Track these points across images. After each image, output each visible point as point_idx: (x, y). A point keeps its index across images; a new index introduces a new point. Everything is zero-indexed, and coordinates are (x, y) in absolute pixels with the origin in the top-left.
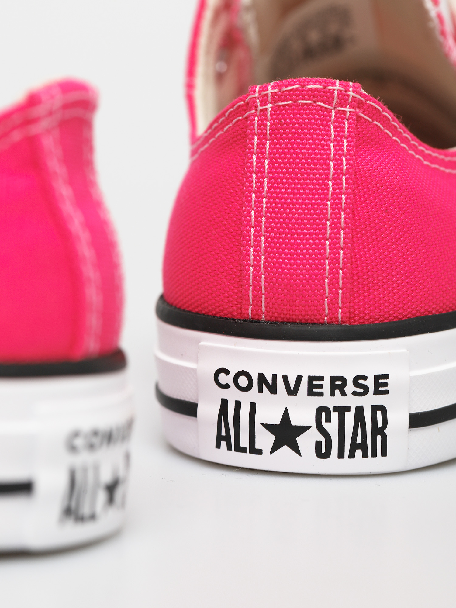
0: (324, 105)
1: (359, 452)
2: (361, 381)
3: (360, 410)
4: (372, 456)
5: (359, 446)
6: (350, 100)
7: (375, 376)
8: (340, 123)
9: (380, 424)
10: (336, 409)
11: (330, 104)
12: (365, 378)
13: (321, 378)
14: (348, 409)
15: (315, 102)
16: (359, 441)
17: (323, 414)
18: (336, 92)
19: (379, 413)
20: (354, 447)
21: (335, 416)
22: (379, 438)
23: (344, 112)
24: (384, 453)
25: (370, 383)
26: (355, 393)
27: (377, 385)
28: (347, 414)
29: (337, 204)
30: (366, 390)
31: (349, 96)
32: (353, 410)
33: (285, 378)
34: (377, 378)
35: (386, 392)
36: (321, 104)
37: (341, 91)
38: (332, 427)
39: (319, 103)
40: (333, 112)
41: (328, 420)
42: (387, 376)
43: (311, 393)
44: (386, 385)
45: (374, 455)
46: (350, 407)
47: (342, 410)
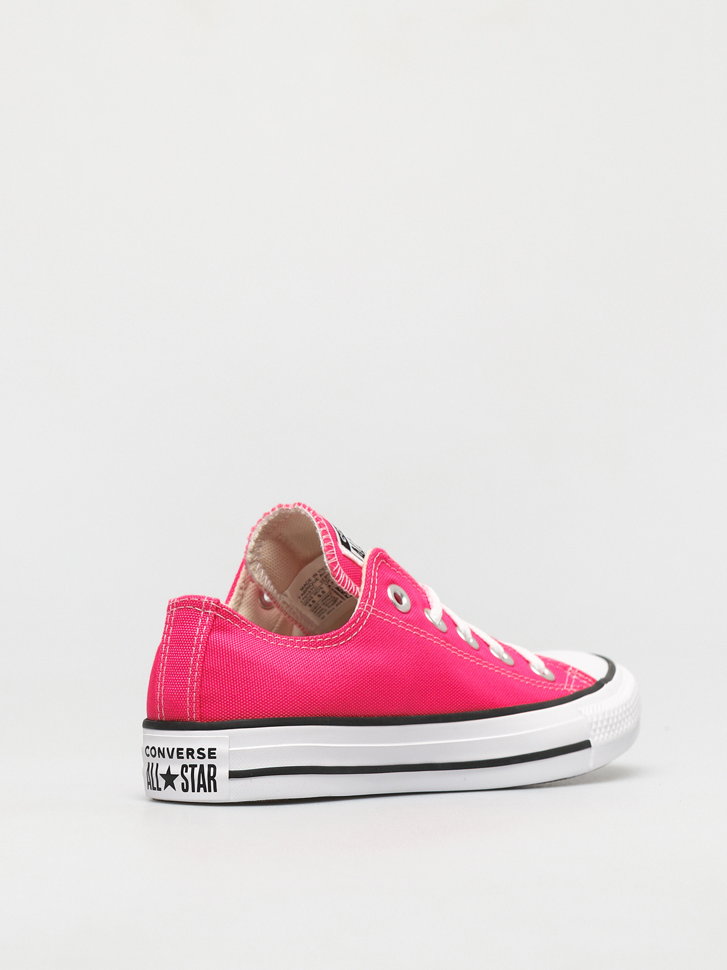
0: (198, 609)
1: (202, 789)
2: (201, 751)
3: (202, 766)
4: (209, 791)
5: (202, 786)
6: (211, 606)
7: (209, 749)
8: (205, 618)
9: (212, 775)
10: (190, 766)
11: (201, 609)
12: (203, 749)
13: (182, 749)
14: (196, 766)
15: (194, 607)
16: (201, 783)
17: (185, 768)
18: (204, 602)
19: (212, 769)
20: (199, 786)
21: (190, 769)
22: (212, 782)
23: (208, 613)
24: (215, 790)
25: (206, 752)
26: (198, 757)
27: (210, 753)
28: (195, 768)
29: (195, 659)
30: (204, 755)
31: (210, 605)
32: (198, 766)
33: (168, 749)
34: (210, 750)
35: (215, 758)
36: (197, 609)
37: (207, 602)
38: (188, 775)
39: (196, 608)
40: (202, 612)
41: (186, 771)
42: (215, 749)
43: (179, 758)
44: (214, 753)
45: (210, 791)
46: (196, 765)
47: (193, 767)
